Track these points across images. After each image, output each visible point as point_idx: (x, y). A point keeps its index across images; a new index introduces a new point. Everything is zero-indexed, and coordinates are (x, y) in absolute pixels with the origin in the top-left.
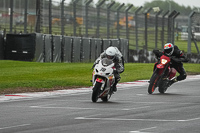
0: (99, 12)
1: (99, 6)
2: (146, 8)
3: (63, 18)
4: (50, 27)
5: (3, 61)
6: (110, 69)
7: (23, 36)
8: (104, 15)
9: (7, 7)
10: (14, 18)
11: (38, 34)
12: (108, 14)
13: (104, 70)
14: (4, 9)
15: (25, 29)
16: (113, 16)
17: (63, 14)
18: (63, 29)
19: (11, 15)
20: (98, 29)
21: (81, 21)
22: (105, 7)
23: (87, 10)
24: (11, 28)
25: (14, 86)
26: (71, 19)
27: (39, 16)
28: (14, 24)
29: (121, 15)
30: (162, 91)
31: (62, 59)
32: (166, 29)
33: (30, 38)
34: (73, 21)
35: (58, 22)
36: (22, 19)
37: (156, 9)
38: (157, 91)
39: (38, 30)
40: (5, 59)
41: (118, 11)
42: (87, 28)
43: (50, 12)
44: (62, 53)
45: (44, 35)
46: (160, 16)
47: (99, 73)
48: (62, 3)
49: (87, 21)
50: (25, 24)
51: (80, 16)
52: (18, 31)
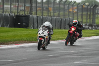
0: (59, 5)
1: (59, 2)
2: (82, 3)
3: (43, 8)
4: (36, 12)
5: (14, 28)
6: (46, 33)
7: (23, 16)
8: (62, 6)
9: (16, 3)
10: (19, 8)
11: (30, 15)
12: (64, 6)
14: (14, 4)
15: (25, 13)
16: (66, 7)
17: (42, 6)
18: (42, 13)
19: (18, 6)
20: (59, 13)
21: (51, 9)
22: (63, 3)
23: (54, 4)
24: (18, 13)
25: (19, 40)
26: (46, 8)
27: (31, 7)
28: (19, 10)
29: (70, 6)
30: (72, 44)
32: (92, 13)
33: (27, 17)
34: (47, 9)
35: (40, 10)
36: (23, 8)
37: (87, 4)
38: (69, 44)
39: (31, 14)
40: (15, 27)
41: (69, 5)
42: (54, 13)
43: (36, 5)
45: (33, 16)
46: (89, 7)
47: (41, 35)
48: (42, 1)
49: (54, 9)
50: (24, 10)
51: (51, 7)
52: (21, 14)
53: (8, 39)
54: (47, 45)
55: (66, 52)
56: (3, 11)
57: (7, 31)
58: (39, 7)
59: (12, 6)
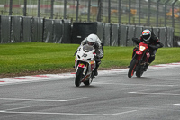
0: (150, 5)
3: (120, 10)
4: (109, 17)
6: (91, 55)
7: (87, 24)
8: (154, 7)
10: (80, 10)
11: (99, 23)
12: (158, 6)
13: (85, 56)
14: (72, 2)
15: (89, 19)
16: (161, 8)
17: (120, 6)
18: (120, 19)
19: (78, 8)
20: (149, 19)
21: (135, 12)
22: (155, 1)
23: (140, 3)
24: (77, 18)
26: (126, 11)
27: (100, 7)
28: (79, 14)
29: (168, 7)
30: (139, 75)
31: (119, 43)
33: (93, 26)
34: (129, 12)
35: (116, 13)
36: (86, 10)
39: (99, 19)
40: (72, 43)
41: (166, 4)
42: (139, 18)
43: (110, 5)
44: (119, 39)
45: (104, 24)
47: (81, 59)
49: (140, 12)
50: (89, 14)
51: (134, 8)
52: (83, 20)
53: (60, 63)
54: (92, 77)
55: (159, 87)
56: (52, 15)
57: (58, 51)
58: (114, 8)
59: (68, 7)
